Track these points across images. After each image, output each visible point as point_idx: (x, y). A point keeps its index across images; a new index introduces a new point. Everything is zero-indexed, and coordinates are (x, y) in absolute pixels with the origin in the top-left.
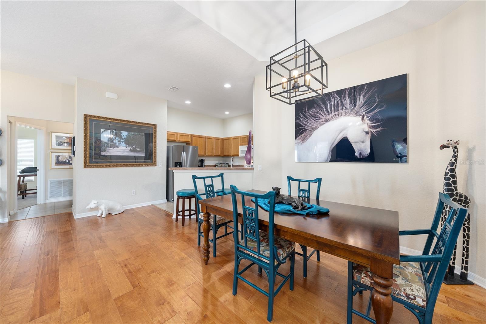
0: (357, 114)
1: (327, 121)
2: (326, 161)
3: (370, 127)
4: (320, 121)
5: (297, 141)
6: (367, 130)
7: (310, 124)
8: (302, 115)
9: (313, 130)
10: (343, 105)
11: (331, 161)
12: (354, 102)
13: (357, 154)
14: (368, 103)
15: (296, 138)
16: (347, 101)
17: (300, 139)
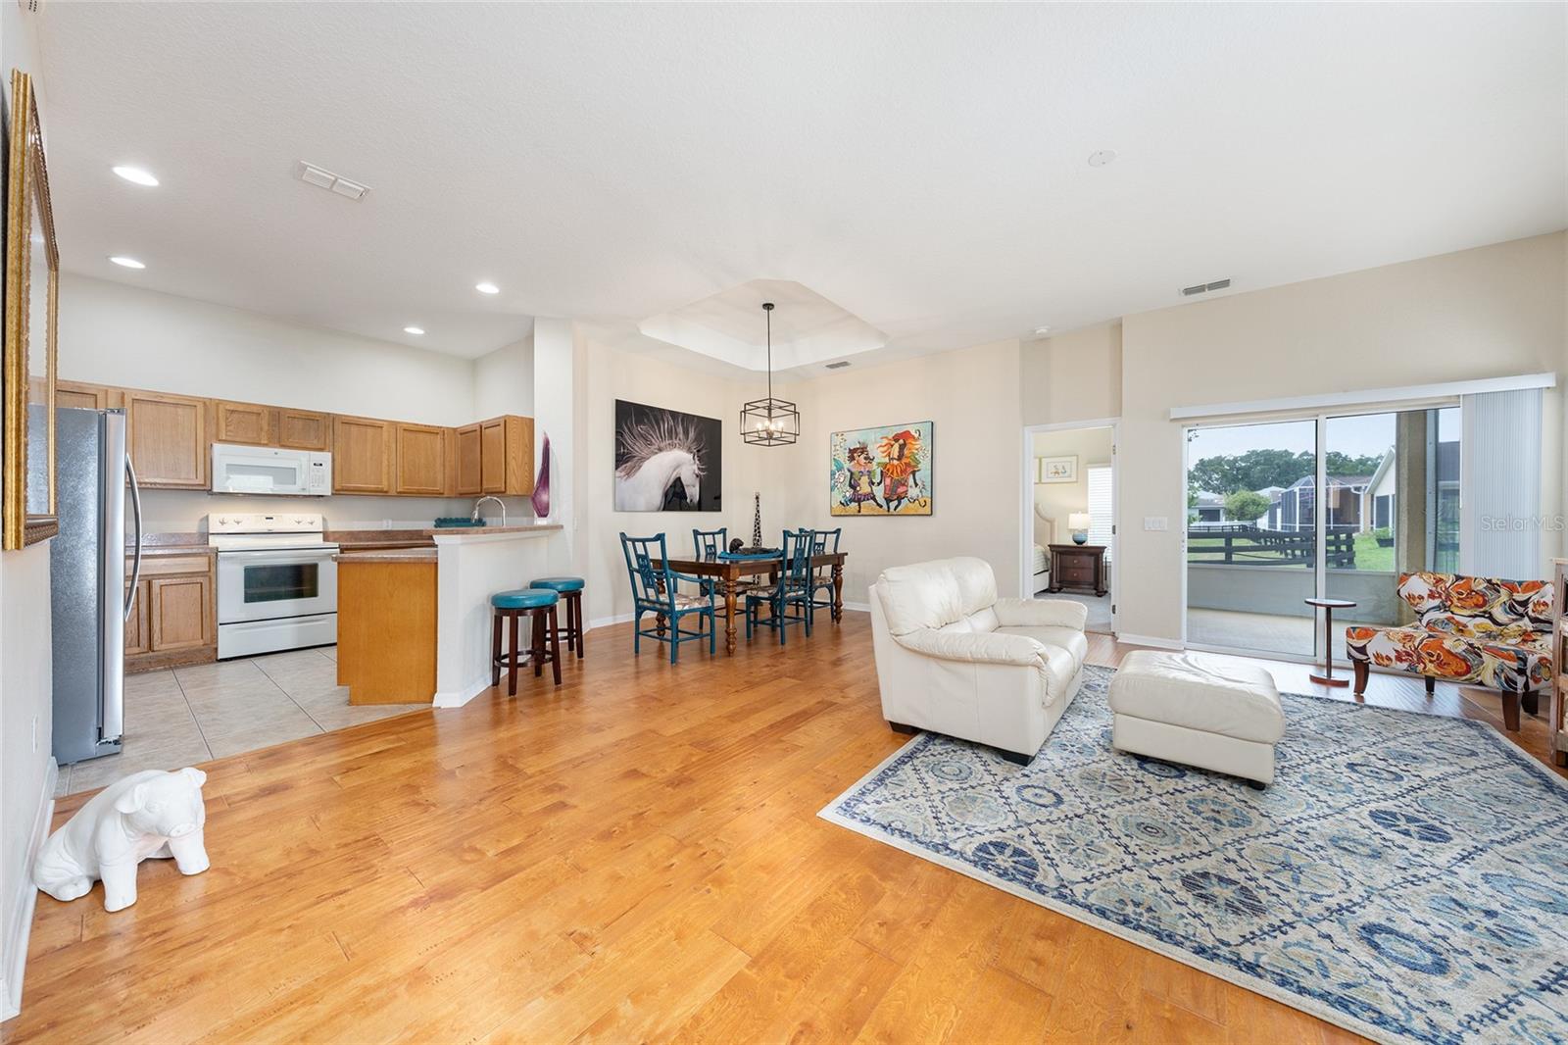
0: (689, 450)
1: (660, 450)
2: (658, 510)
3: (699, 468)
4: (652, 448)
5: (618, 474)
6: (697, 472)
7: (638, 447)
8: (627, 431)
9: (643, 459)
10: (677, 434)
11: (664, 510)
12: (686, 433)
13: (688, 500)
14: (697, 439)
15: (616, 469)
16: (680, 429)
17: (623, 470)
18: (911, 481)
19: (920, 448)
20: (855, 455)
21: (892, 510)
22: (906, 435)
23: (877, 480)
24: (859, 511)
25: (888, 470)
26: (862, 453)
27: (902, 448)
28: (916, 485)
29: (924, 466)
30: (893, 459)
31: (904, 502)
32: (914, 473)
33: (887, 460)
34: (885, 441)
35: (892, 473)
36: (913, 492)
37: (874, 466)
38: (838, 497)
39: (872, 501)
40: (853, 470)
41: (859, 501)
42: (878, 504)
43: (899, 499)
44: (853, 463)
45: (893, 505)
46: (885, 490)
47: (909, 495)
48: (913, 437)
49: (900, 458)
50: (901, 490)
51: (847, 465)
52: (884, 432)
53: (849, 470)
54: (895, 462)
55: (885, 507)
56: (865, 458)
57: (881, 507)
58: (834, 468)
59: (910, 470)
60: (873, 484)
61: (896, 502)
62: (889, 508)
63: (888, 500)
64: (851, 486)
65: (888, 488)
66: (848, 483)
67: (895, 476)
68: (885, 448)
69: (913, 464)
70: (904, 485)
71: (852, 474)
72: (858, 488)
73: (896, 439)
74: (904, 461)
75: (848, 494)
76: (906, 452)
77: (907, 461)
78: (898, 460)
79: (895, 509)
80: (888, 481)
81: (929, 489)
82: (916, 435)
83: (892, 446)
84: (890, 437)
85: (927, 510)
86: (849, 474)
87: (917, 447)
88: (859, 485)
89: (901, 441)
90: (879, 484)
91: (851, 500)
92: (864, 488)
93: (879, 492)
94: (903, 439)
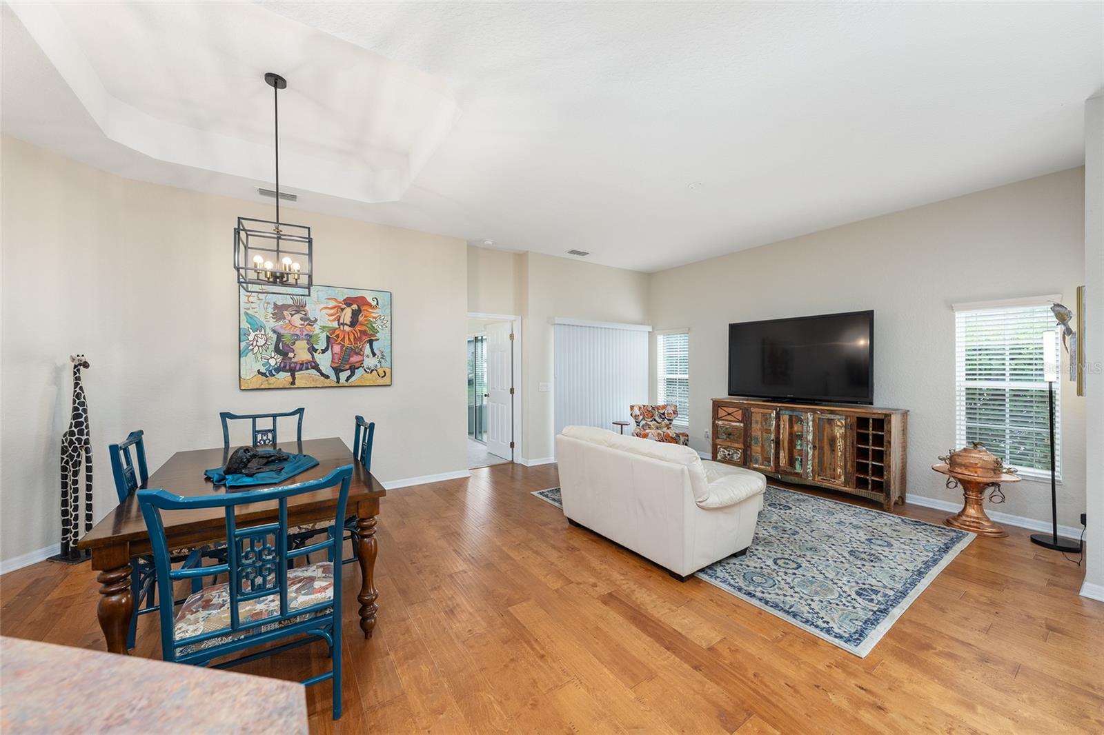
18: (367, 350)
19: (376, 316)
20: (285, 312)
21: (343, 380)
22: (361, 301)
23: (321, 345)
24: (293, 383)
25: (338, 336)
26: (298, 312)
27: (356, 314)
28: (374, 355)
29: (382, 335)
30: (344, 324)
31: (359, 372)
32: (371, 342)
33: (335, 324)
34: (333, 303)
35: (343, 340)
36: (370, 362)
37: (316, 329)
38: (252, 366)
39: (313, 371)
40: (282, 331)
41: (292, 371)
42: (323, 375)
43: (353, 370)
44: (281, 323)
45: (344, 376)
46: (333, 358)
47: (365, 364)
48: (370, 305)
49: (353, 323)
50: (354, 359)
51: (271, 323)
52: (332, 293)
53: (274, 331)
54: (347, 328)
55: (333, 377)
56: (302, 319)
57: (327, 377)
58: (245, 325)
59: (366, 339)
60: (316, 351)
61: (348, 373)
62: (338, 379)
63: (337, 371)
64: (277, 350)
65: (337, 357)
66: (272, 347)
67: (347, 344)
68: (332, 311)
69: (370, 332)
70: (358, 354)
71: (279, 337)
72: (291, 355)
73: (348, 302)
74: (357, 328)
75: (272, 362)
76: (361, 318)
77: (363, 328)
78: (351, 326)
79: (347, 380)
80: (337, 349)
81: (388, 359)
82: (374, 303)
83: (342, 310)
84: (341, 299)
85: (386, 380)
86: (275, 336)
87: (373, 315)
88: (293, 351)
89: (355, 307)
90: (324, 351)
91: (278, 370)
92: (301, 353)
93: (325, 361)
94: (358, 306)
